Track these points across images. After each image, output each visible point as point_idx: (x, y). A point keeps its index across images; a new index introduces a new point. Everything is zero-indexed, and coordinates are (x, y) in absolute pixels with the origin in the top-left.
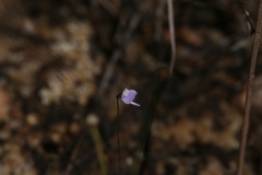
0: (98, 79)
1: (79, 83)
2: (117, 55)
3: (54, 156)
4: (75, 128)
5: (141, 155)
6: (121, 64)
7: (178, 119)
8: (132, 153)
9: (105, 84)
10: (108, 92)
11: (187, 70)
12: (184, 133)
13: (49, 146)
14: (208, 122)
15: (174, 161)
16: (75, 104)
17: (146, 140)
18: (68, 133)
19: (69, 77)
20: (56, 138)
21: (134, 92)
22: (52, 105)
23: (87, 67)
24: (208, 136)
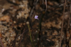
0: (29, 13)
1: (25, 14)
2: (34, 8)
3: (20, 30)
5: (39, 30)
6: (35, 9)
7: (47, 22)
8: (37, 30)
9: (31, 14)
10: (32, 16)
11: (49, 11)
12: (49, 25)
13: (19, 28)
14: (54, 22)
15: (47, 31)
16: (24, 18)
17: (40, 27)
18: (23, 25)
19: (23, 13)
20: (20, 26)
22: (19, 19)
23: (27, 10)
24: (54, 26)
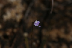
1: (17, 14)
3: (7, 40)
4: (15, 30)
5: (38, 41)
7: (52, 29)
8: (35, 41)
13: (6, 37)
15: (50, 44)
18: (13, 32)
20: (8, 33)
21: (39, 22)
